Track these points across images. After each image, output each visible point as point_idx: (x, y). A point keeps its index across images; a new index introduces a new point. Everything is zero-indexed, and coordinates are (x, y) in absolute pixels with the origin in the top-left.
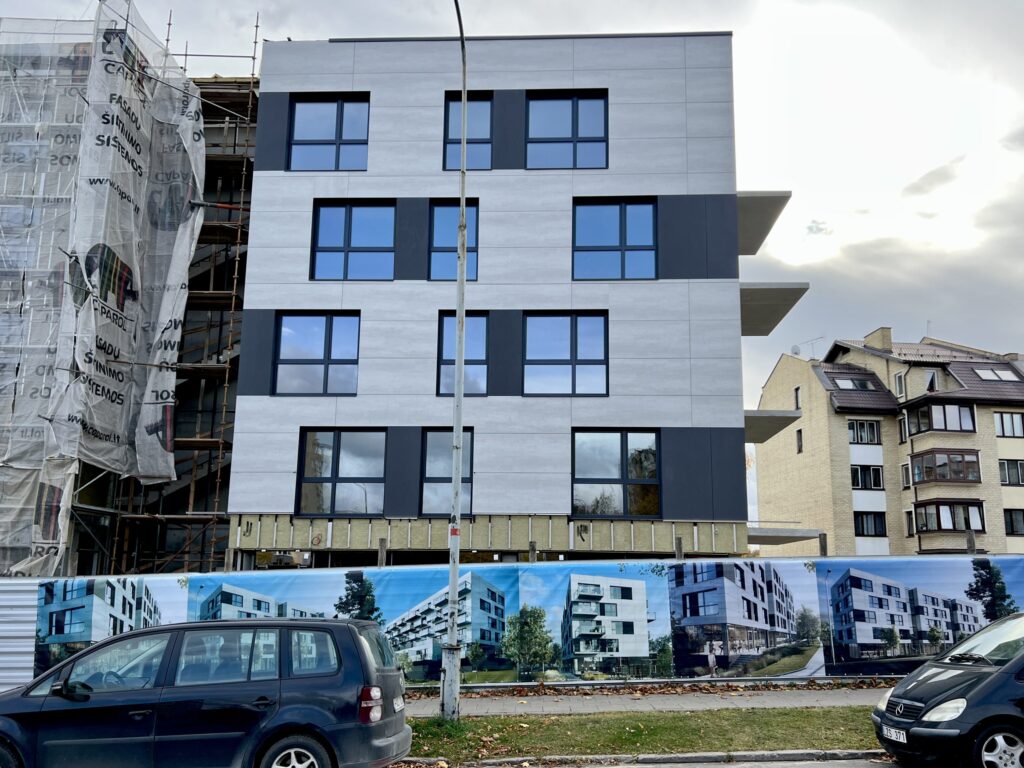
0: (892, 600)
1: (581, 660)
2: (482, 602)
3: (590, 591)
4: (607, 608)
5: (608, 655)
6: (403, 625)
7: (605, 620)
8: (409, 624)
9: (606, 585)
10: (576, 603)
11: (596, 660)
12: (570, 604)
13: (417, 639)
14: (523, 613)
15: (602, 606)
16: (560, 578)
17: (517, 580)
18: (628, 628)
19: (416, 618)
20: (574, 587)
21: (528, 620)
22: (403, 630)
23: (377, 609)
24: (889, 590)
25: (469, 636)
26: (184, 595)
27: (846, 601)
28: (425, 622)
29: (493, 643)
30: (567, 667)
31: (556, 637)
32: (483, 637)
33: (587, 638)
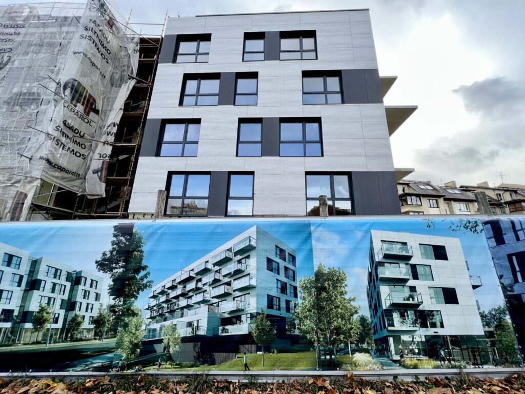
1: (397, 340)
2: (269, 261)
3: (396, 250)
4: (420, 270)
5: (431, 332)
6: (173, 288)
8: (180, 287)
10: (382, 264)
11: (417, 339)
12: (375, 265)
13: (188, 307)
14: (319, 275)
15: (414, 267)
16: (359, 234)
17: (309, 236)
18: (450, 296)
19: (189, 279)
20: (377, 245)
21: (326, 285)
22: (173, 294)
23: (144, 268)
25: (253, 304)
28: (200, 285)
29: (283, 313)
32: (270, 306)
33: (402, 308)
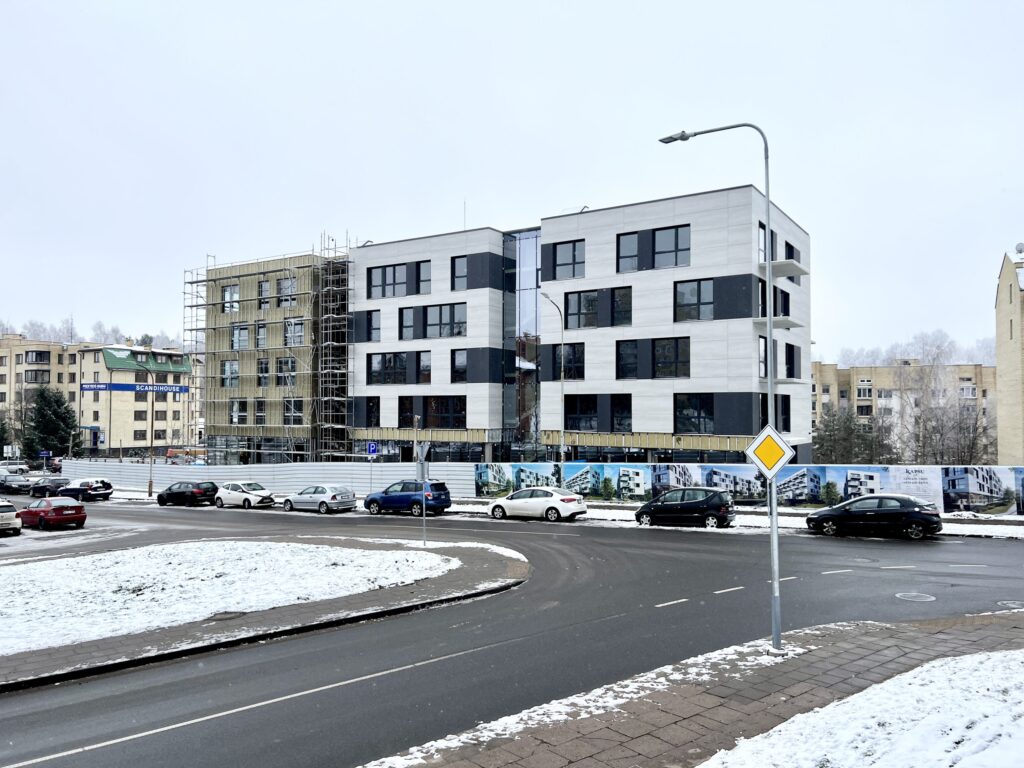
0: (727, 479)
3: (626, 473)
4: (631, 478)
7: (631, 482)
9: (631, 471)
12: (620, 477)
14: (606, 479)
18: (638, 485)
21: (607, 481)
24: (726, 476)
25: (589, 486)
26: (510, 469)
27: (711, 479)
30: (619, 497)
31: (616, 487)
32: (594, 486)
33: (625, 488)
